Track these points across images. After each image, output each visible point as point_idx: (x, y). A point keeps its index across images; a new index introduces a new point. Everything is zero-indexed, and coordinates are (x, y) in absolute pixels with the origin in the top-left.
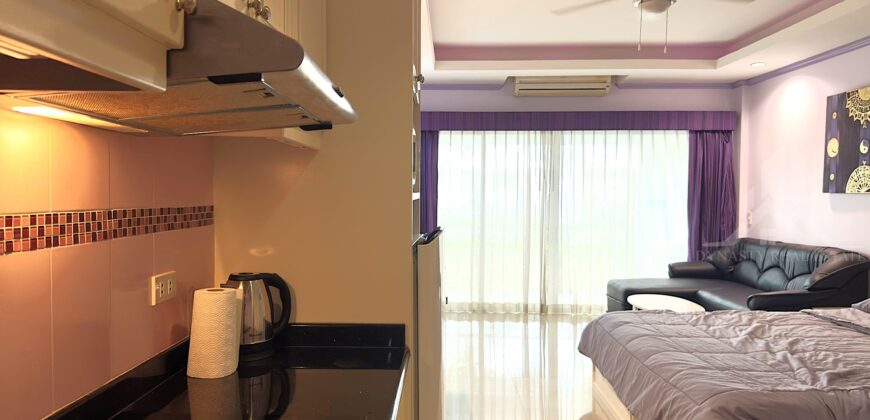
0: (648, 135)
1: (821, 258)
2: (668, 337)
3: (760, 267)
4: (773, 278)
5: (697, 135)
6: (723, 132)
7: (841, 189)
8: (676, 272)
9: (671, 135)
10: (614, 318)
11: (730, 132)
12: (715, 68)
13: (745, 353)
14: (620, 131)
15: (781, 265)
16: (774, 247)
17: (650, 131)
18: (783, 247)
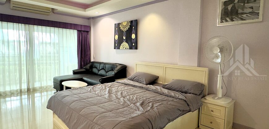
0: (64, 30)
1: (115, 66)
2: (85, 99)
3: (98, 69)
4: (102, 72)
5: (79, 32)
6: (87, 31)
7: (119, 48)
8: (75, 73)
9: (72, 31)
10: (62, 94)
11: (88, 32)
12: (85, 12)
13: (112, 101)
14: (55, 28)
15: (104, 68)
16: (102, 64)
17: (65, 29)
18: (105, 64)
